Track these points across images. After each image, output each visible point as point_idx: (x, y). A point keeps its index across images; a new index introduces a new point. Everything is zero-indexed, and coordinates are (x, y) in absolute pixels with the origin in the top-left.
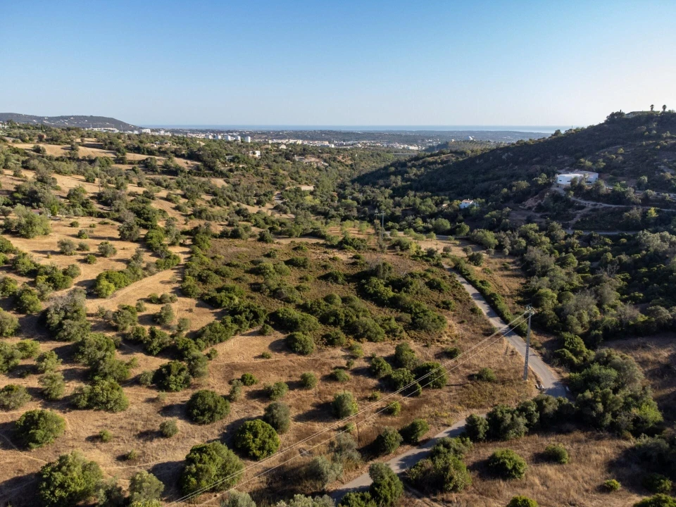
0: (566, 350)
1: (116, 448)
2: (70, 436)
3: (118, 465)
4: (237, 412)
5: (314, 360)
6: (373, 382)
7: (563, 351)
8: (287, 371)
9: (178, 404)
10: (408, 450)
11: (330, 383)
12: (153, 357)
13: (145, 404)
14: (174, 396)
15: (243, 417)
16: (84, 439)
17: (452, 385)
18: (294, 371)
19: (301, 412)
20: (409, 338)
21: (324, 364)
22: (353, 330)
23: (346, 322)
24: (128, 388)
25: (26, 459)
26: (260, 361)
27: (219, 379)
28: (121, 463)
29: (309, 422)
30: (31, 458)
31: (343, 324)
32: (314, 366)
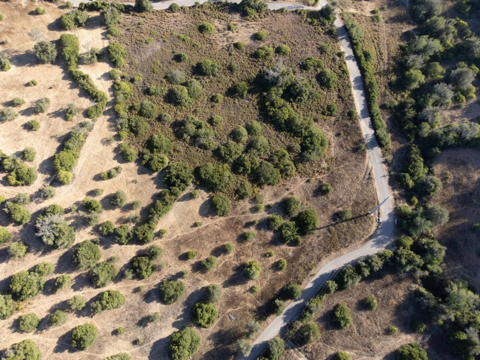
0: (407, 175)
1: (129, 335)
2: (102, 334)
3: (135, 348)
4: (189, 287)
5: (231, 219)
6: (270, 235)
7: (404, 177)
8: (214, 237)
9: (153, 289)
10: (289, 304)
11: (243, 243)
12: (125, 246)
13: (134, 295)
14: (149, 282)
15: (193, 291)
16: (111, 335)
17: (321, 228)
18: (219, 235)
19: (227, 278)
20: (297, 173)
21: (237, 223)
22: (257, 178)
23: (252, 168)
24: (120, 283)
25: (86, 355)
26: (195, 229)
27: (172, 256)
28: (136, 346)
29: (232, 287)
30: (88, 353)
31: (249, 172)
32: (231, 227)
